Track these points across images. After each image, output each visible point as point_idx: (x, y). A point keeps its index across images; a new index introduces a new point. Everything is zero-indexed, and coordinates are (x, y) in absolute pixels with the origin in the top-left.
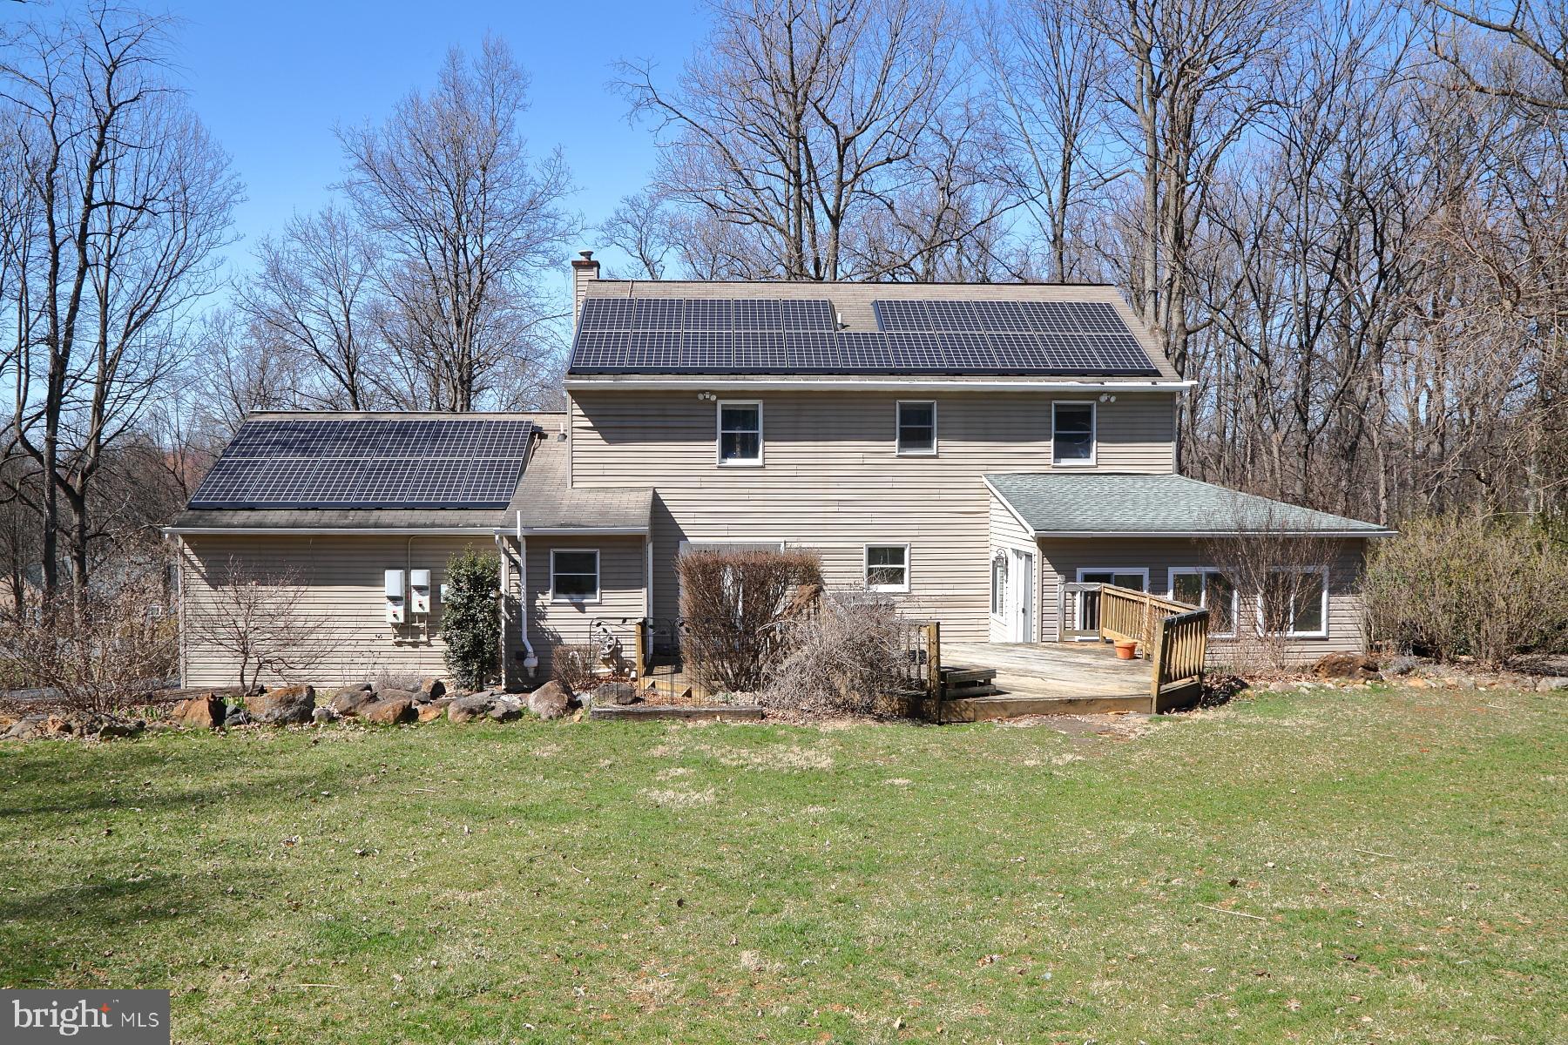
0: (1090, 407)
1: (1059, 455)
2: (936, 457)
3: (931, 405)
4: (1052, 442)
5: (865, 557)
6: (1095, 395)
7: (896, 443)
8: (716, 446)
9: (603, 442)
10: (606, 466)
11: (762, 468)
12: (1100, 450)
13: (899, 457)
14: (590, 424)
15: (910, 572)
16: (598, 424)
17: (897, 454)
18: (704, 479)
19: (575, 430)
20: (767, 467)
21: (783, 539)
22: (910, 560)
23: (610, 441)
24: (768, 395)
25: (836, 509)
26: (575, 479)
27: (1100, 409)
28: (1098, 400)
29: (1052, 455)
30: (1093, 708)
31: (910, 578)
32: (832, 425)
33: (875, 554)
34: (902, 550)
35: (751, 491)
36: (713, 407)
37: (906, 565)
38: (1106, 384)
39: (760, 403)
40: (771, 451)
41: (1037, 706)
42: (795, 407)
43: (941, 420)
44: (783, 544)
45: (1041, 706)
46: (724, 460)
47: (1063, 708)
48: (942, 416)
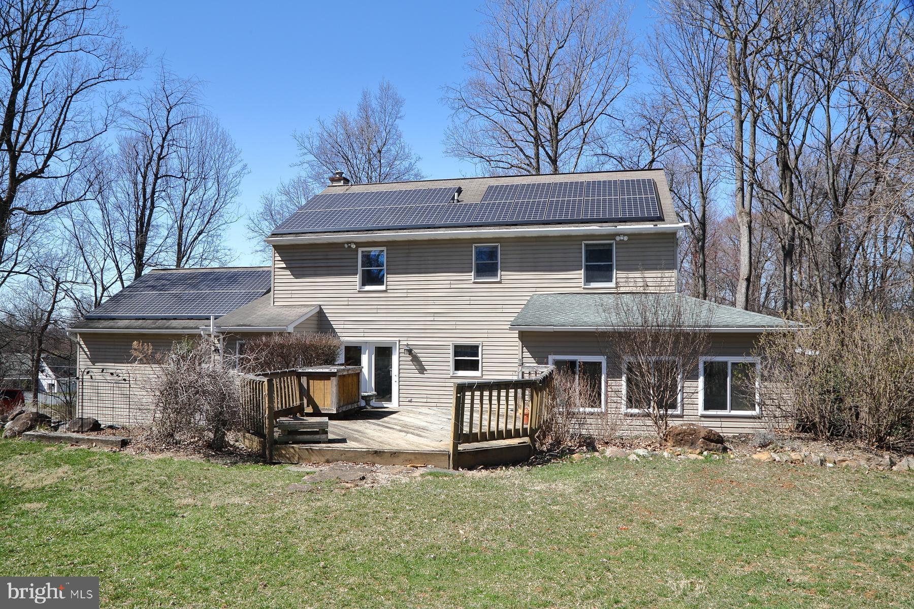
0: (611, 245)
1: (588, 279)
2: (500, 283)
3: (496, 247)
4: (582, 272)
5: (451, 351)
6: (612, 236)
7: (473, 274)
8: (357, 279)
9: (292, 277)
10: (293, 292)
11: (385, 291)
12: (618, 276)
13: (475, 283)
14: (284, 266)
15: (482, 363)
16: (289, 266)
17: (473, 281)
18: (350, 299)
19: (276, 270)
20: (389, 291)
21: (398, 339)
22: (482, 354)
23: (297, 276)
24: (390, 244)
25: (432, 319)
26: (275, 300)
27: (618, 246)
28: (615, 239)
29: (582, 280)
30: (396, 460)
31: (482, 367)
32: (430, 262)
33: (459, 350)
34: (477, 347)
35: (379, 307)
36: (355, 253)
37: (480, 358)
38: (618, 227)
39: (384, 249)
40: (393, 280)
41: (349, 455)
42: (407, 251)
43: (503, 257)
44: (397, 342)
45: (353, 455)
46: (363, 287)
47: (370, 458)
48: (504, 254)
